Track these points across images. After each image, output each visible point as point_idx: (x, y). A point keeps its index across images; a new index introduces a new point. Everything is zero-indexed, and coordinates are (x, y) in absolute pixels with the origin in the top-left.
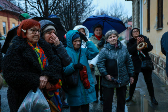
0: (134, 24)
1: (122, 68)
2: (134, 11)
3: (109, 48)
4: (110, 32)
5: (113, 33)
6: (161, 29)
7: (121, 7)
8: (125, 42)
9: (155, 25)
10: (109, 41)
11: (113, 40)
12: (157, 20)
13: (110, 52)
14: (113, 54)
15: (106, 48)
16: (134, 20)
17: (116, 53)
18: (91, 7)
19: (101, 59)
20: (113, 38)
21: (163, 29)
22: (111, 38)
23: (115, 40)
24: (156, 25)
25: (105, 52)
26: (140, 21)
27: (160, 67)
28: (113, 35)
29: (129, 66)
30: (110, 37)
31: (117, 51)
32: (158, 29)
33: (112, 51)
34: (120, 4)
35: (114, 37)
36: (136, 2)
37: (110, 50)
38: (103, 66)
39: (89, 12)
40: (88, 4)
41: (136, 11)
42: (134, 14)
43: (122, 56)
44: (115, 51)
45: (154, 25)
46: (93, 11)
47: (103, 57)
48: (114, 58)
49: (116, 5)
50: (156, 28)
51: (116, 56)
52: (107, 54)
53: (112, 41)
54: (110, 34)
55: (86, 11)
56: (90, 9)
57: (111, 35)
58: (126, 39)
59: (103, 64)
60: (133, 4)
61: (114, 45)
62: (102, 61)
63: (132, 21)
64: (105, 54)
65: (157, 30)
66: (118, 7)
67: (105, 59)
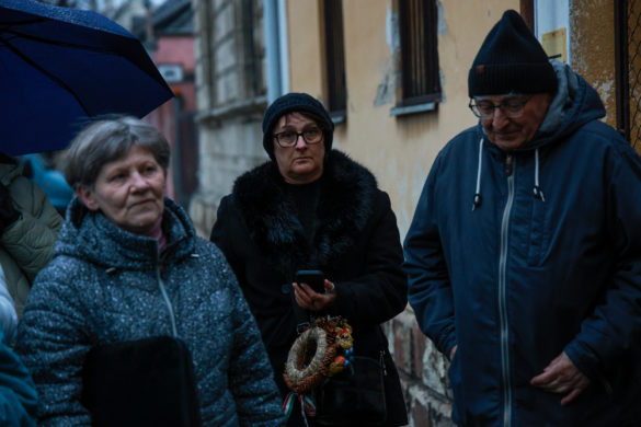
0: (210, 56)
1: (215, 407)
3: (106, 254)
4: (116, 134)
5: (134, 138)
6: (430, 106)
9: (387, 78)
10: (109, 199)
11: (140, 192)
12: (397, 43)
13: (119, 284)
14: (143, 301)
15: (81, 256)
17: (160, 292)
19: (51, 350)
20: (139, 181)
21: (442, 107)
22: (123, 175)
23: (150, 195)
24: (393, 81)
25: (75, 290)
27: (435, 404)
28: (136, 158)
29: (255, 395)
30: (111, 169)
31: (166, 280)
32: (408, 110)
33: (128, 278)
35: (145, 170)
37: (119, 270)
38: (72, 400)
43: (208, 317)
44: (155, 277)
45: (378, 79)
47: (65, 332)
48: (152, 328)
50: (393, 99)
51: (168, 317)
52: (96, 307)
53: (132, 199)
54: (114, 144)
57: (120, 154)
59: (66, 388)
61: (146, 228)
62: (56, 365)
63: (189, 35)
64: (83, 309)
65: (402, 118)
67: (80, 348)
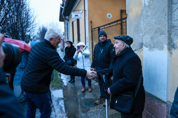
0: (65, 37)
2: (65, 29)
7: (57, 25)
8: (60, 49)
12: (77, 37)
16: (65, 35)
18: (34, 24)
24: (77, 40)
26: (69, 35)
32: (78, 42)
34: (56, 23)
36: (66, 24)
39: (32, 28)
40: (31, 22)
41: (66, 29)
42: (65, 31)
46: (36, 27)
49: (53, 23)
55: (30, 27)
56: (33, 26)
58: (61, 47)
60: (65, 24)
66: (55, 25)
